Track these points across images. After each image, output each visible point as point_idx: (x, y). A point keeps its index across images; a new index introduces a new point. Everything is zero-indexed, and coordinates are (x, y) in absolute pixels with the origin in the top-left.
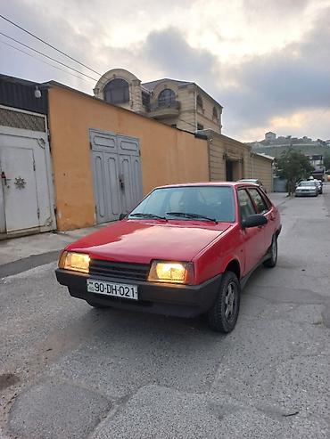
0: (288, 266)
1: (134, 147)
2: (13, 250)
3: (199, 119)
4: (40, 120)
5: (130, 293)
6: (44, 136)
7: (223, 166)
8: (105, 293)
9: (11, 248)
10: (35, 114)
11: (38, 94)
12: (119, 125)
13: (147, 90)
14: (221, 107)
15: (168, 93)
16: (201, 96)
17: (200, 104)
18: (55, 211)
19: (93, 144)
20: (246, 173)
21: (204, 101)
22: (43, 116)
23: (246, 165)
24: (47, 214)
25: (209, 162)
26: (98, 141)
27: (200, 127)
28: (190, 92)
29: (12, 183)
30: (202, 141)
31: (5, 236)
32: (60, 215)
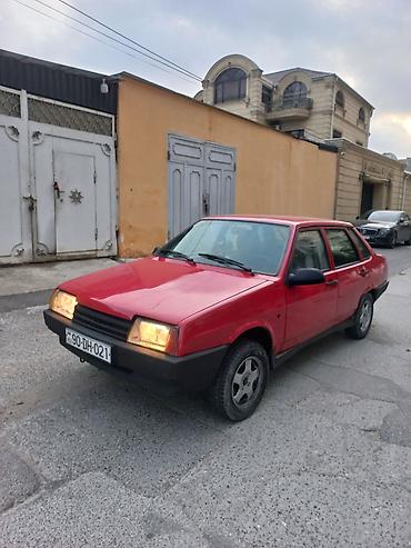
0: (383, 341)
1: (227, 159)
2: (56, 275)
3: (336, 124)
4: (107, 122)
5: (104, 354)
6: (110, 141)
7: (358, 189)
8: (81, 348)
9: (55, 272)
10: (99, 113)
11: (105, 88)
12: (210, 129)
13: (270, 83)
14: (371, 108)
15: (297, 89)
16: (342, 93)
17: (340, 102)
18: (117, 233)
19: (171, 153)
20: (393, 201)
21: (346, 100)
22: (110, 116)
23: (394, 189)
24: (106, 236)
25: (337, 182)
26: (179, 150)
27: (337, 134)
28: (327, 87)
29: (66, 197)
30: (329, 153)
31: (54, 257)
32: (122, 238)
